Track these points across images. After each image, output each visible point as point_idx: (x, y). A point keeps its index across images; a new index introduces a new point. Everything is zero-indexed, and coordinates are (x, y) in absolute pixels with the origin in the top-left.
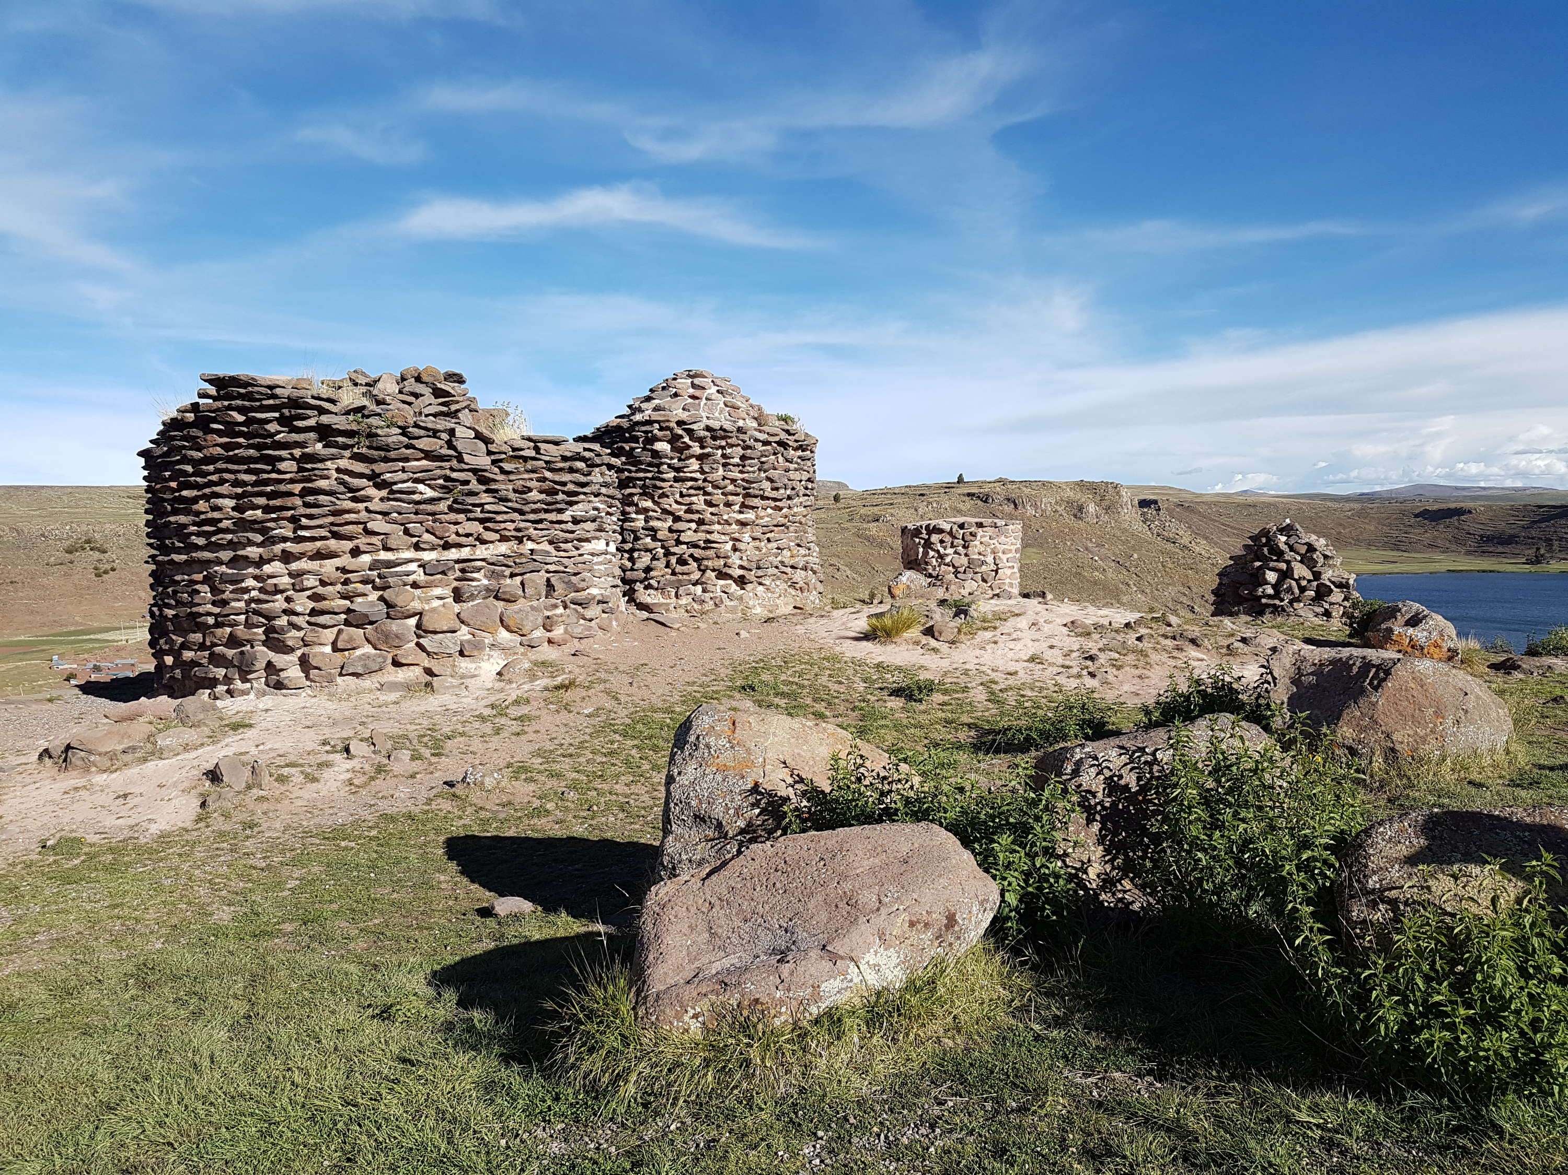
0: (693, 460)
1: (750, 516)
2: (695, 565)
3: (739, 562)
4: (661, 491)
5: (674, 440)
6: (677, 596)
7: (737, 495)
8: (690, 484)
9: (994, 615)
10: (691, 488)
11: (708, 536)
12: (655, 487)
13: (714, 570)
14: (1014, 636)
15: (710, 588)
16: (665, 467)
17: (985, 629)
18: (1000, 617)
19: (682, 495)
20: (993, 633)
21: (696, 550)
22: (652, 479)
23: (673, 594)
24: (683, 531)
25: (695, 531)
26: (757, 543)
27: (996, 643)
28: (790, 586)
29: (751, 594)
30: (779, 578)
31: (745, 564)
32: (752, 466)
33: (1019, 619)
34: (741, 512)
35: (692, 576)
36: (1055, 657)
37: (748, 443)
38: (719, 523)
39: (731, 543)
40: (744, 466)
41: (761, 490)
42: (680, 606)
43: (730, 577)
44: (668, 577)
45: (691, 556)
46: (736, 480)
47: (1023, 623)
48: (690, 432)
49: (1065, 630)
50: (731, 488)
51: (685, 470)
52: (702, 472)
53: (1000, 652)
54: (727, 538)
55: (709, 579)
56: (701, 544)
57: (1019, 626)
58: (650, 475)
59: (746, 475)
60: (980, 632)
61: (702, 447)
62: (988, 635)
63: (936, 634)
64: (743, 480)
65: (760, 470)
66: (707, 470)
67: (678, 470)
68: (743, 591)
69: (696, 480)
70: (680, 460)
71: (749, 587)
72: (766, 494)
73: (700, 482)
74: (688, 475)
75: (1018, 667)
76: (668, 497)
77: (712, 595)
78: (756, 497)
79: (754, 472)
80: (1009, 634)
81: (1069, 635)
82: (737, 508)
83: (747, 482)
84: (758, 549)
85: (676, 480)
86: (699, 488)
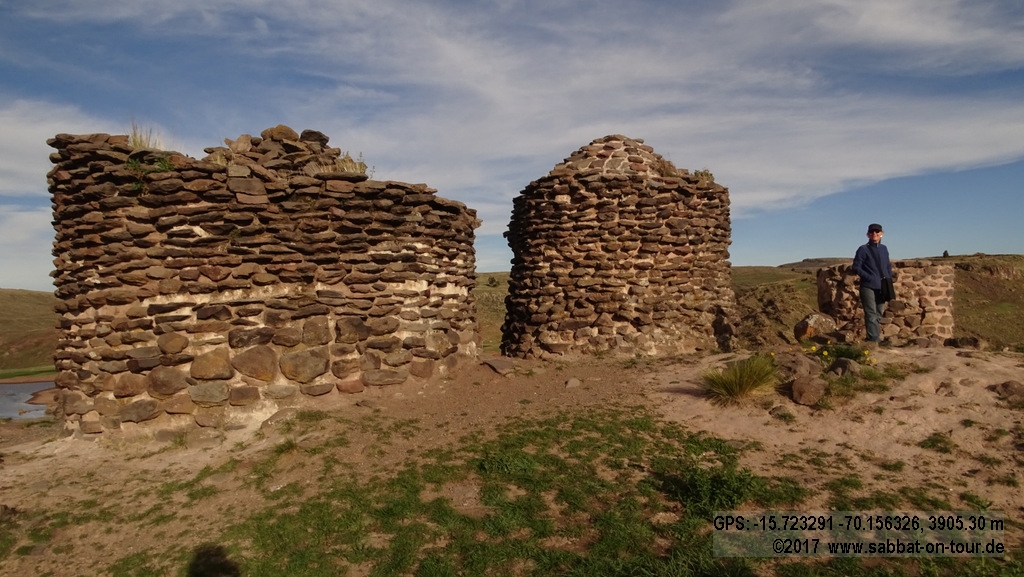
0: (591, 210)
1: (649, 260)
2: (592, 307)
3: (634, 305)
4: (562, 240)
5: (573, 191)
6: (575, 337)
7: (635, 240)
8: (587, 231)
9: (886, 370)
10: (588, 235)
11: (605, 281)
12: (556, 236)
13: (610, 313)
14: (910, 402)
15: (604, 329)
16: (566, 217)
17: (868, 389)
18: (895, 373)
19: (581, 243)
20: (879, 396)
21: (593, 294)
22: (554, 229)
23: (571, 335)
24: (581, 276)
25: (593, 276)
26: (656, 287)
27: (879, 411)
28: (693, 329)
29: (647, 336)
30: (679, 320)
31: (641, 306)
32: (650, 214)
33: (922, 377)
34: (638, 257)
35: (589, 319)
36: (971, 441)
37: (644, 191)
38: (616, 268)
39: (628, 286)
40: (641, 213)
41: (658, 235)
42: (576, 347)
43: (626, 319)
44: (567, 319)
45: (587, 300)
46: (632, 227)
47: (927, 383)
48: (585, 183)
49: (991, 397)
50: (627, 233)
51: (582, 219)
52: (598, 219)
53: (882, 426)
54: (624, 282)
55: (604, 321)
56: (599, 287)
57: (921, 386)
58: (552, 226)
59: (643, 221)
60: (860, 395)
61: (599, 197)
62: (871, 398)
63: (796, 394)
64: (640, 226)
65: (658, 216)
66: (603, 218)
67: (576, 219)
68: (640, 333)
69: (592, 228)
70: (579, 210)
71: (646, 329)
72: (664, 239)
73: (596, 230)
74: (585, 223)
75: (906, 454)
76: (567, 245)
77: (607, 337)
78: (654, 241)
79: (651, 218)
80: (903, 399)
81: (997, 405)
82: (635, 253)
83: (645, 228)
84: (657, 292)
85: (575, 229)
86: (595, 236)
